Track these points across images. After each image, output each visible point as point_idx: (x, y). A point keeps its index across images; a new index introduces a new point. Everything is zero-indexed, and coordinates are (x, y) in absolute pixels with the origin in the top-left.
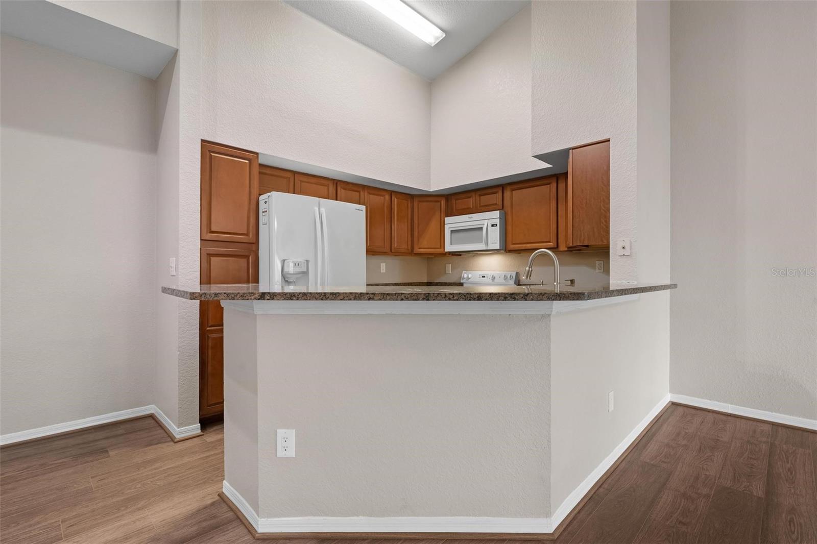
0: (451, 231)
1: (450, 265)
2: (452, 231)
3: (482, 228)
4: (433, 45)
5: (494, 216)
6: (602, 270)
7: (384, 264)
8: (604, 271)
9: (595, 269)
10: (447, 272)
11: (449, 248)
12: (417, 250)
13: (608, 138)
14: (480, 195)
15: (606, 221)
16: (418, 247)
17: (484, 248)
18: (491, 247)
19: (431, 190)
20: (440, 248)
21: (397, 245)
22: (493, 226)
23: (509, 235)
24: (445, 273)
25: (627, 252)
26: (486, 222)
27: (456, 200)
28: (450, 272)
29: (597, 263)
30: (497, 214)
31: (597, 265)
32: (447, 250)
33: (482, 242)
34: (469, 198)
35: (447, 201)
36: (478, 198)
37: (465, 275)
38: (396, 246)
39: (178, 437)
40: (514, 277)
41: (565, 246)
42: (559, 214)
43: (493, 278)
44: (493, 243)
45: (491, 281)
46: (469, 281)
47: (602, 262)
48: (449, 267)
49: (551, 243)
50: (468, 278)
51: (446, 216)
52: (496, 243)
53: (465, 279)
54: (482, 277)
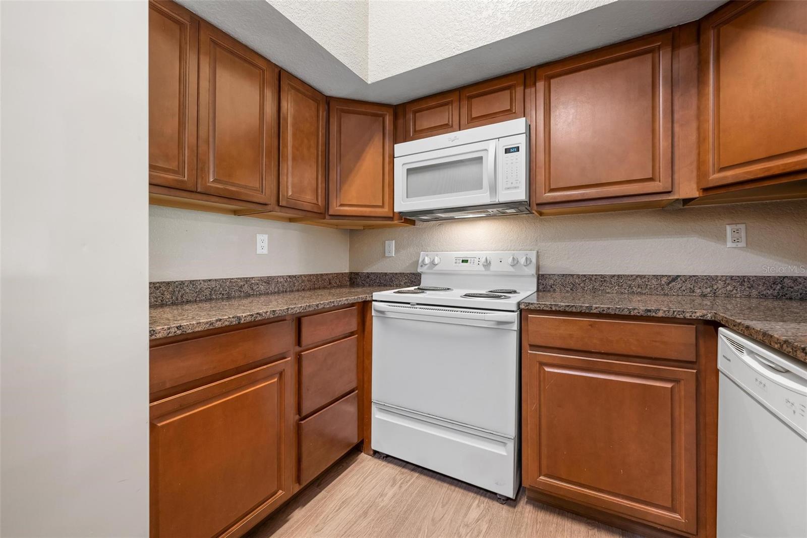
0: (408, 171)
1: (394, 243)
2: (410, 171)
3: (480, 159)
5: (512, 130)
6: (742, 244)
7: (265, 237)
9: (725, 241)
10: (387, 254)
11: (402, 204)
12: (335, 208)
14: (471, 98)
16: (338, 204)
17: (487, 201)
18: (505, 196)
20: (382, 206)
21: (293, 191)
22: (507, 151)
23: (541, 172)
24: (383, 255)
26: (491, 146)
27: (415, 112)
28: (394, 254)
30: (518, 125)
32: (397, 209)
33: (482, 188)
34: (448, 104)
35: (396, 117)
36: (465, 104)
37: (426, 258)
38: (290, 193)
40: (534, 260)
41: (694, 186)
42: (676, 116)
43: (487, 264)
44: (508, 188)
45: (483, 269)
46: (434, 269)
47: (742, 227)
48: (391, 246)
49: (658, 183)
50: (433, 264)
51: (396, 141)
52: (515, 188)
53: (427, 266)
54: (461, 261)
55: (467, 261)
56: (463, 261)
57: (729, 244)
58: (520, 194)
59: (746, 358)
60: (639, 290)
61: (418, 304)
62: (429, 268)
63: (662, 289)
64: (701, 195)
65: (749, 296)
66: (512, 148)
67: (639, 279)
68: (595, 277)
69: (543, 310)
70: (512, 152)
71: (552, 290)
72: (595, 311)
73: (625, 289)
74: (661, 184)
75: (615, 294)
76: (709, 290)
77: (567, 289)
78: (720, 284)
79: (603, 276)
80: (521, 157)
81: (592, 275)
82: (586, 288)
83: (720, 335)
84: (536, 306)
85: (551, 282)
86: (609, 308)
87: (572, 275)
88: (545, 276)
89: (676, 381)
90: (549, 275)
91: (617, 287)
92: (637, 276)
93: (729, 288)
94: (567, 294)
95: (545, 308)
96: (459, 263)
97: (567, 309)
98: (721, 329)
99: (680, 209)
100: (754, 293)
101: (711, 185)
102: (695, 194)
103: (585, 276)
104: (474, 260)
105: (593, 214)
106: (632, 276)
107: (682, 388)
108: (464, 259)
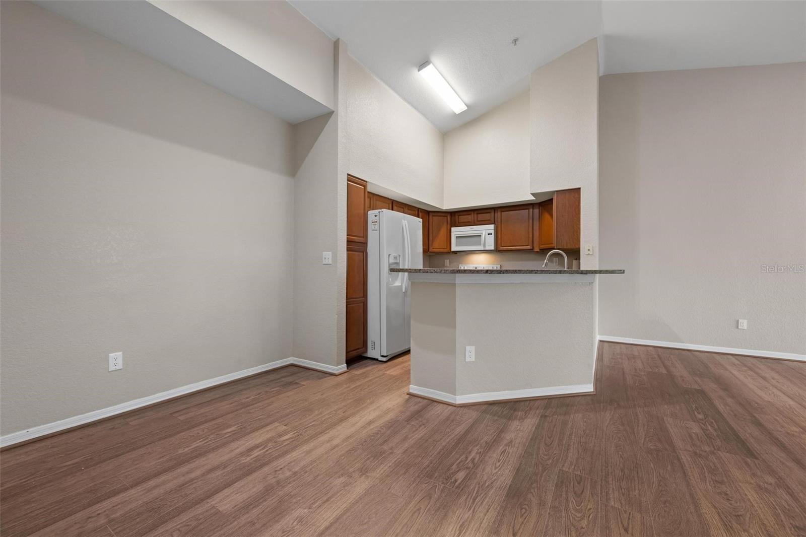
0: (456, 237)
1: (448, 260)
3: (480, 236)
4: (457, 113)
5: (491, 228)
6: (557, 264)
8: (559, 264)
9: (553, 263)
10: (445, 265)
11: (454, 248)
12: (432, 250)
13: (579, 187)
14: (477, 214)
15: (577, 235)
16: (432, 248)
17: (483, 249)
18: (488, 248)
19: (444, 209)
20: (447, 249)
22: (489, 234)
23: (499, 241)
25: (591, 253)
26: (483, 232)
27: (459, 216)
28: (448, 265)
29: (554, 259)
30: (492, 227)
31: (554, 261)
32: (452, 250)
33: (481, 245)
34: (470, 214)
35: (451, 216)
36: (476, 215)
39: (336, 372)
41: (538, 248)
42: (534, 228)
44: (489, 245)
48: (447, 262)
49: (529, 246)
51: (452, 226)
52: (491, 245)
58: (492, 248)
80: (492, 237)
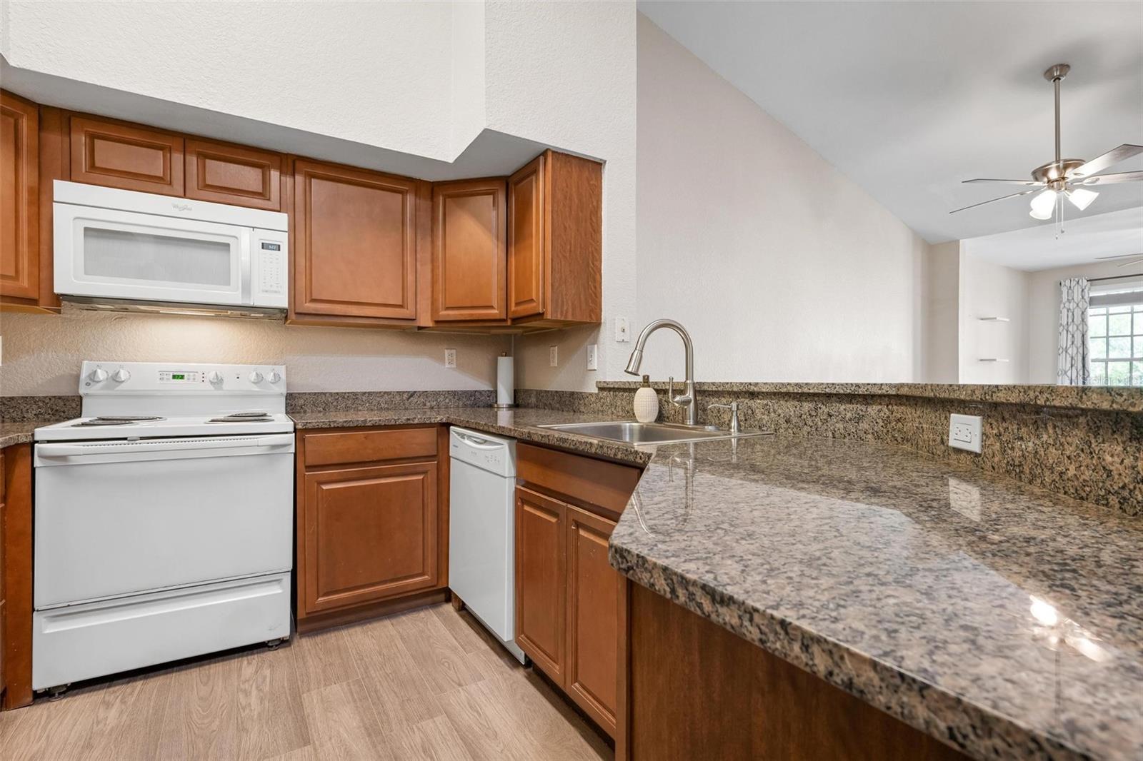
0: (87, 231)
2: (93, 232)
3: (229, 246)
5: (272, 224)
14: (203, 156)
15: (595, 287)
18: (260, 299)
22: (264, 247)
23: (302, 280)
25: (626, 337)
27: (92, 136)
30: (279, 220)
32: (59, 289)
36: (193, 161)
37: (98, 371)
40: (283, 376)
41: (429, 318)
42: (418, 256)
43: (218, 382)
44: (267, 291)
45: (211, 387)
46: (118, 388)
47: (454, 351)
49: (406, 310)
50: (115, 379)
52: (276, 292)
53: (100, 385)
54: (171, 376)
55: (182, 377)
56: (174, 377)
57: (447, 366)
58: (281, 300)
59: (467, 441)
60: (386, 406)
61: (142, 438)
62: (106, 387)
63: (404, 404)
64: (434, 326)
65: (458, 407)
66: (271, 245)
67: (386, 395)
68: (347, 394)
69: (322, 428)
70: (271, 249)
71: (302, 410)
72: (369, 424)
73: (375, 405)
74: (408, 312)
75: (366, 412)
76: (435, 403)
77: (319, 409)
78: (441, 399)
79: (355, 394)
80: (283, 258)
81: (345, 393)
82: (339, 407)
83: (451, 432)
84: (314, 424)
85: (302, 402)
86: (380, 420)
87: (325, 394)
88: (294, 395)
89: (425, 473)
90: (299, 394)
91: (367, 405)
92: (385, 393)
93: (447, 401)
94: (319, 415)
95: (323, 426)
96: (168, 379)
97: (345, 425)
98: (451, 427)
99: (415, 332)
100: (461, 403)
101: (440, 319)
102: (430, 324)
103: (337, 393)
104: (194, 375)
105: (345, 328)
106: (380, 392)
107: (429, 476)
108: (175, 374)
